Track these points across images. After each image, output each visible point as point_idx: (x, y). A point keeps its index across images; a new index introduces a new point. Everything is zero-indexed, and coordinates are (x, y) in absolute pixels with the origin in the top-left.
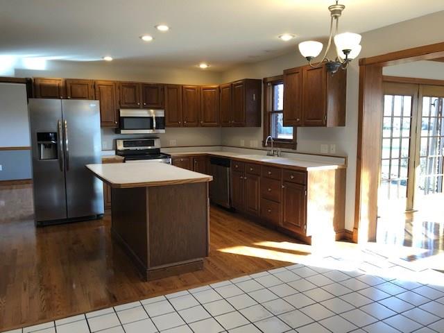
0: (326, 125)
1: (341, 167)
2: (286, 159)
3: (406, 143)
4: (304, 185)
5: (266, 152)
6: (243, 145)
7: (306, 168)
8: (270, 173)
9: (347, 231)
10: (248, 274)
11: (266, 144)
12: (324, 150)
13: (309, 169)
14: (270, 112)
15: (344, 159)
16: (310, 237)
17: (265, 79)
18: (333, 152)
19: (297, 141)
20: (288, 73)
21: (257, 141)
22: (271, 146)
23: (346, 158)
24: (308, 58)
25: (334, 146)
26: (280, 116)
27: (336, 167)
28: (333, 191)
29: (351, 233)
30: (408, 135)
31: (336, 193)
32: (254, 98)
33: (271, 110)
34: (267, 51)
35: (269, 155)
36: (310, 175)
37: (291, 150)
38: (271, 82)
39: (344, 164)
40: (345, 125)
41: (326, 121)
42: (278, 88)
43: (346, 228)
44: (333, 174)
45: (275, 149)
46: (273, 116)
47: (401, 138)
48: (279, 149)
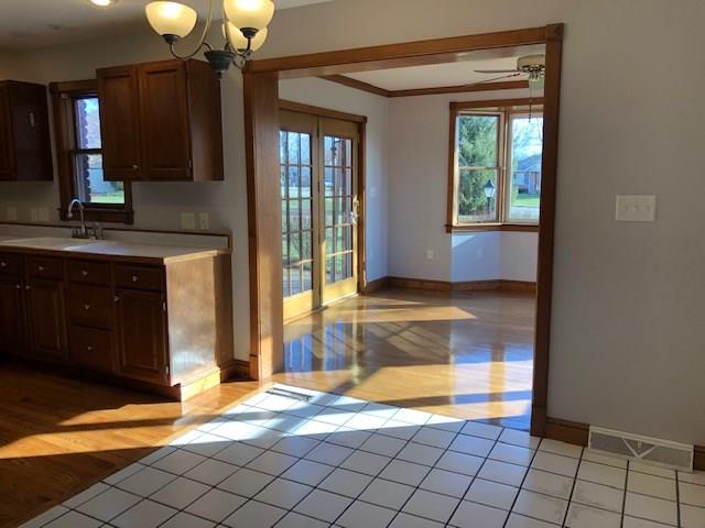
0: (191, 179)
1: (222, 252)
2: (114, 243)
3: (306, 205)
4: (160, 292)
5: (69, 231)
6: (14, 218)
7: (162, 260)
8: (85, 273)
9: (239, 363)
10: (60, 502)
11: (70, 215)
12: (188, 224)
13: (167, 261)
14: (70, 152)
15: (226, 239)
16: (178, 386)
17: (54, 85)
18: (205, 227)
19: (134, 208)
20: (106, 75)
21: (46, 209)
22: (80, 219)
23: (229, 236)
24: (169, 38)
25: (207, 214)
26: (95, 161)
27: (215, 252)
28: (212, 297)
29: (247, 364)
30: (309, 195)
31: (216, 299)
32: (32, 121)
33: (72, 147)
34: (56, 28)
35: (75, 236)
36: (170, 272)
37: (122, 226)
38: (67, 92)
39: (226, 247)
40: (223, 179)
41: (191, 170)
42: (85, 105)
43: (237, 357)
44: (211, 265)
45: (89, 224)
46: (78, 160)
47: (300, 199)
48: (97, 224)
